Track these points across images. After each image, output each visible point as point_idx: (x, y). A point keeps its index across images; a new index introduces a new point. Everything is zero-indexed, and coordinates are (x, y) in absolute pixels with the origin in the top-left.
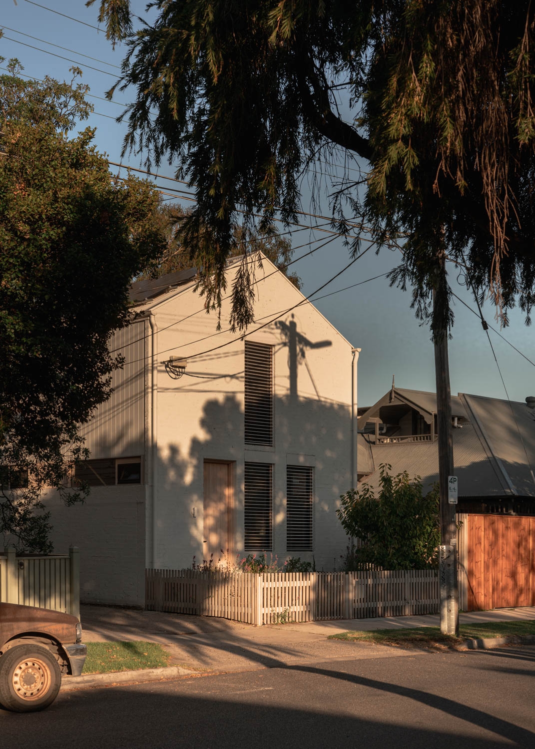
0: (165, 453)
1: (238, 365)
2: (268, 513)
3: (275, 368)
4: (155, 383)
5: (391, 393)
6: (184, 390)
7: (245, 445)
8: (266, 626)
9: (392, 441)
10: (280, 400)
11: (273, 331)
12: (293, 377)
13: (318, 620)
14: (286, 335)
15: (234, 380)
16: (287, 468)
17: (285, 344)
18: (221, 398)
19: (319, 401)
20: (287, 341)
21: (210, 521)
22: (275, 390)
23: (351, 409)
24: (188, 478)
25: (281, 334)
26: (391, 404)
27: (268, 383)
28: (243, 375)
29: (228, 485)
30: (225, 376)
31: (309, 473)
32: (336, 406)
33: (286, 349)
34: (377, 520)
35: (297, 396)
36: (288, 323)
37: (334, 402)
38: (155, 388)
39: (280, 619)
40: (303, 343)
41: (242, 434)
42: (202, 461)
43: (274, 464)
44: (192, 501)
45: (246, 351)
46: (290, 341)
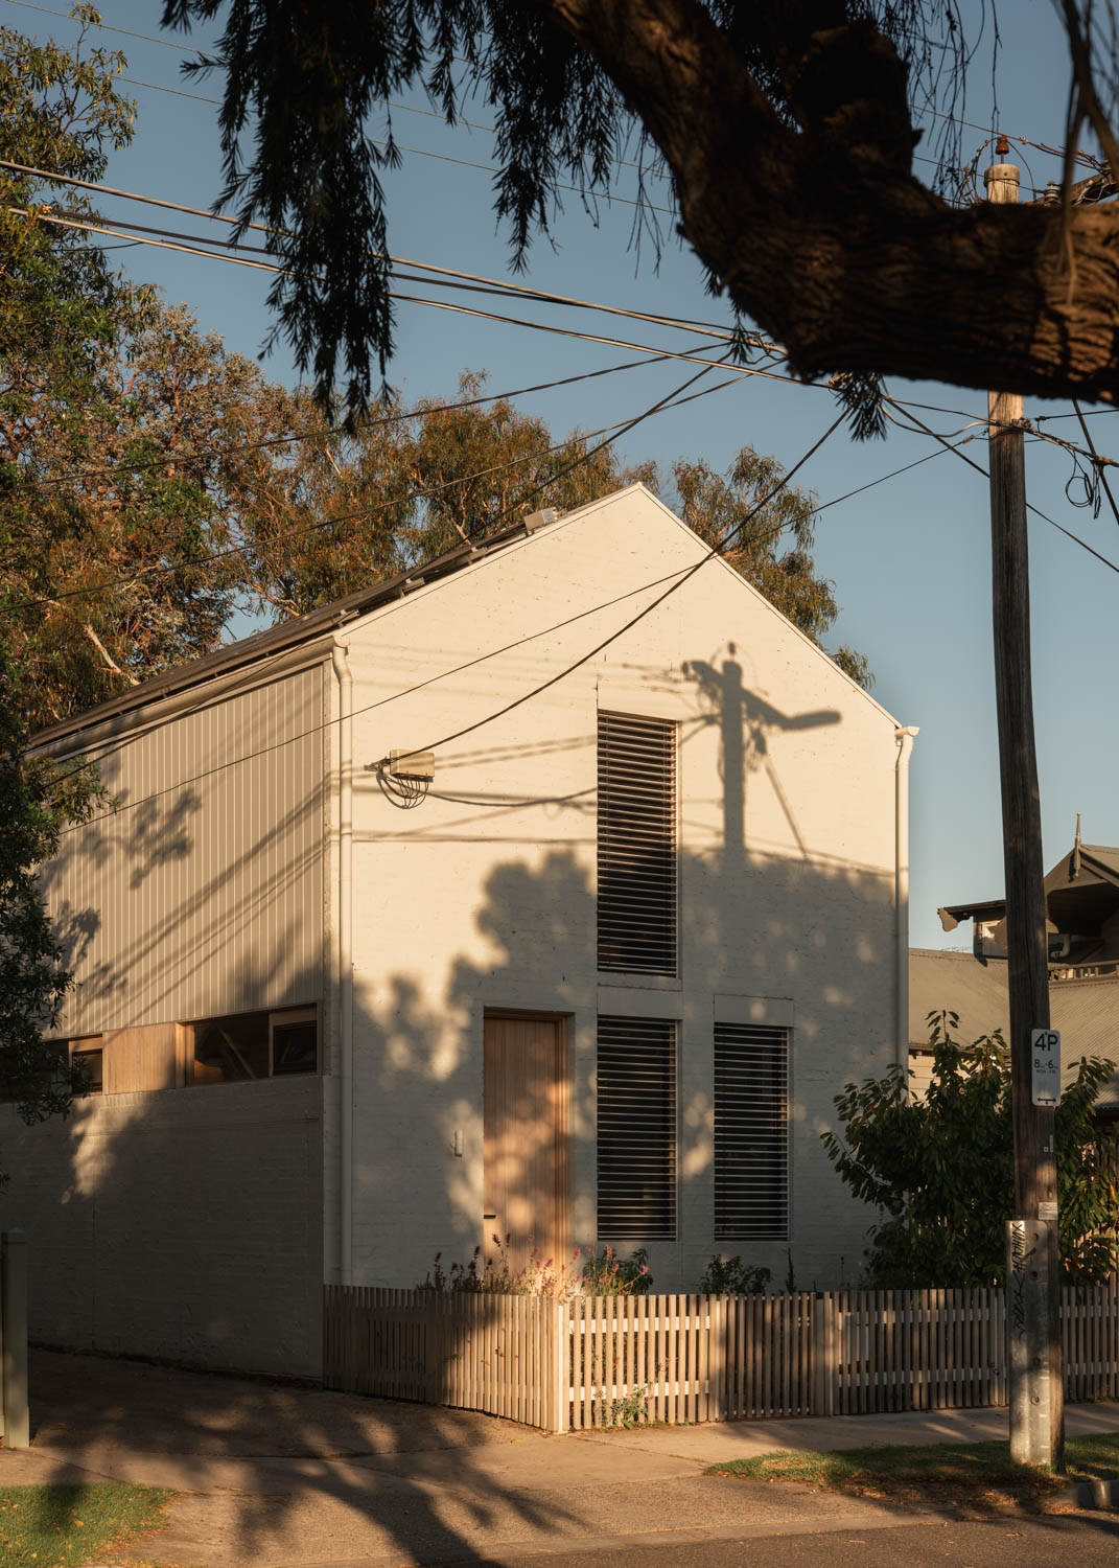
0: (380, 1000)
1: (581, 772)
2: (666, 1145)
3: (681, 777)
4: (346, 819)
5: (1071, 857)
6: (425, 836)
7: (598, 973)
8: (577, 1434)
9: (1078, 975)
10: (697, 862)
11: (676, 687)
12: (734, 802)
13: (736, 1419)
14: (713, 696)
15: (569, 812)
16: (716, 1031)
17: (709, 720)
18: (534, 858)
19: (807, 862)
20: (716, 711)
21: (509, 1170)
22: (681, 835)
23: (894, 881)
24: (444, 1061)
25: (698, 694)
26: (1074, 885)
27: (663, 817)
28: (594, 797)
29: (557, 1076)
30: (544, 801)
31: (778, 1043)
32: (853, 876)
33: (714, 733)
34: (920, 1156)
35: (744, 851)
36: (718, 667)
37: (848, 865)
38: (346, 830)
39: (620, 1416)
40: (761, 717)
41: (592, 948)
42: (481, 1015)
43: (680, 1021)
44: (455, 1119)
45: (600, 736)
46: (723, 713)
